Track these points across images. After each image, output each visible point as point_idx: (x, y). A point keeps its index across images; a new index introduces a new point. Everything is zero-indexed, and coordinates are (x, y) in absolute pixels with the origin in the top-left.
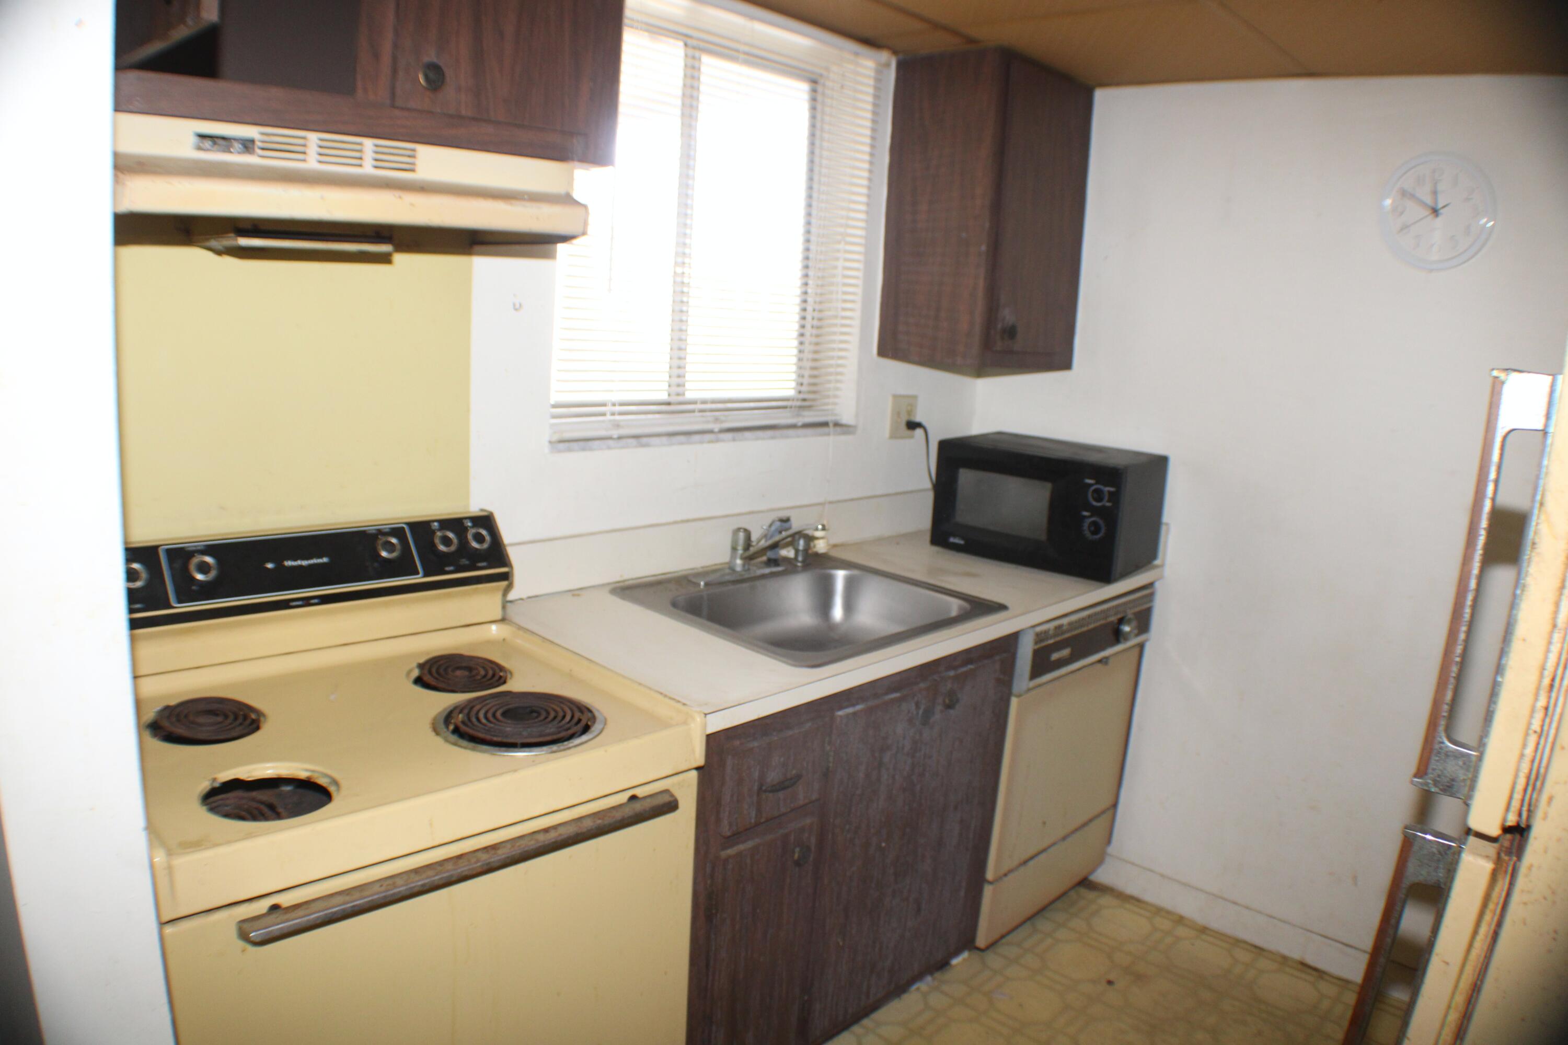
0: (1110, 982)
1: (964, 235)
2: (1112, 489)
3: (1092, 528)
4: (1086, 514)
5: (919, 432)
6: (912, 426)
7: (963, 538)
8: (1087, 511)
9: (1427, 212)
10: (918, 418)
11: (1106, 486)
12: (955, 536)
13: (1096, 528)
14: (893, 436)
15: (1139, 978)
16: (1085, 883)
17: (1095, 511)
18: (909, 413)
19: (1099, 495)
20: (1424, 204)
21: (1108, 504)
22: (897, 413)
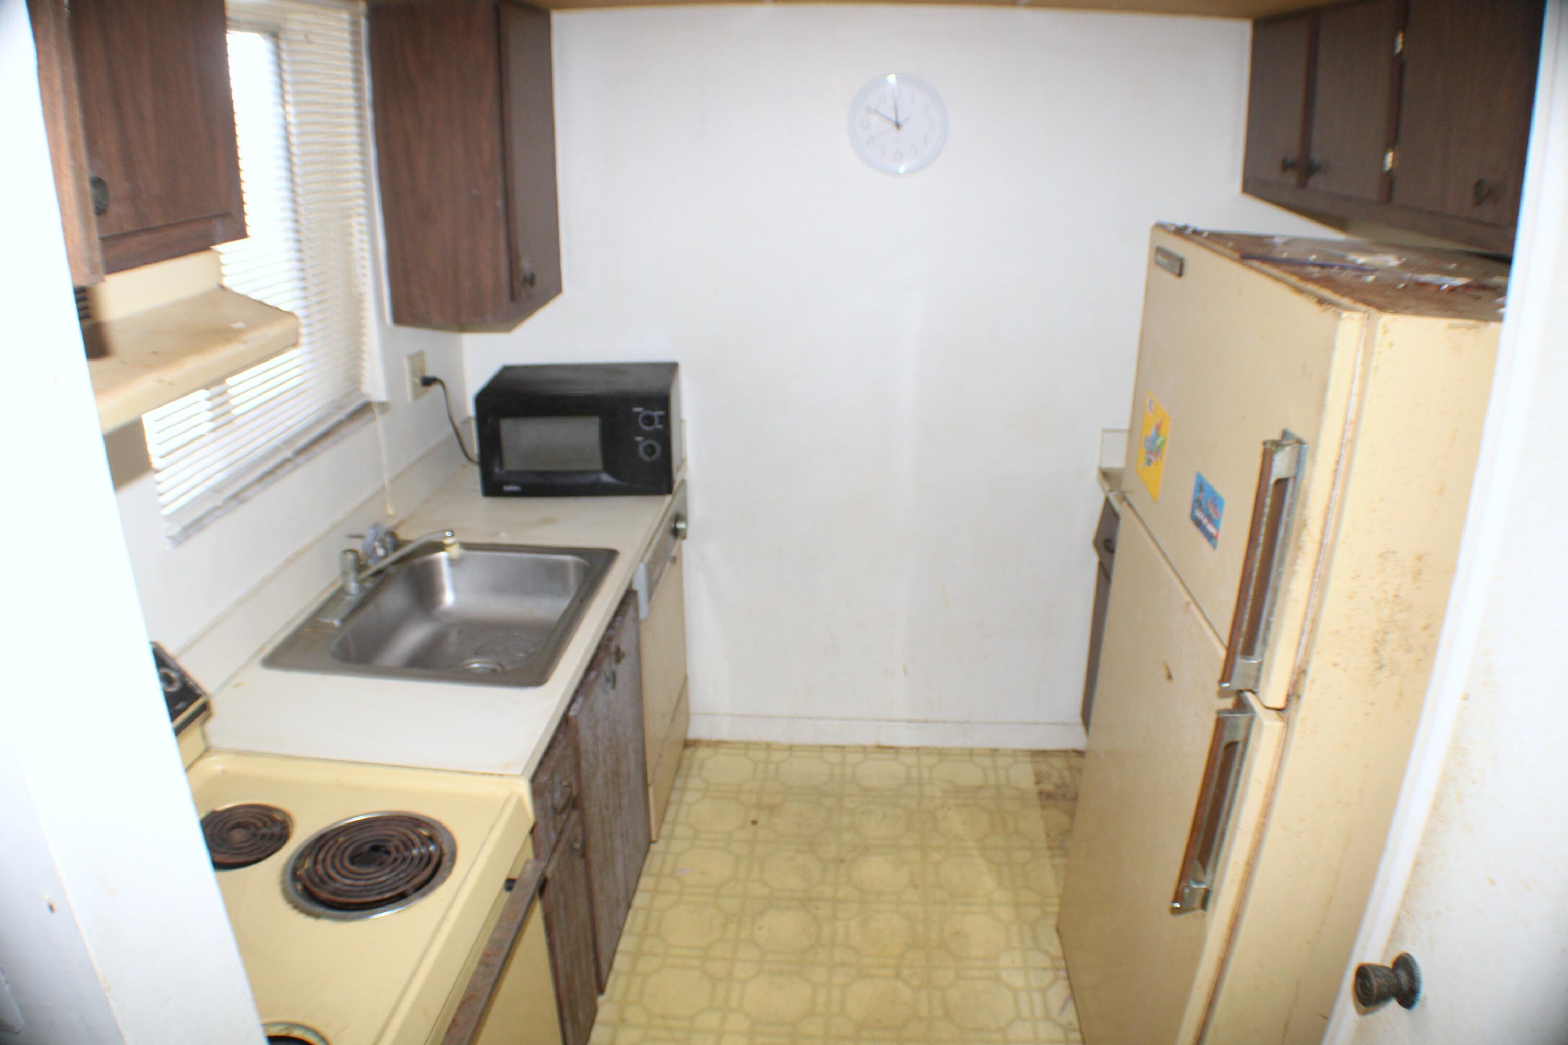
0: (754, 823)
1: (475, 191)
2: (661, 413)
3: (649, 451)
4: (639, 439)
5: (436, 389)
6: (428, 382)
7: (516, 484)
8: (639, 435)
9: (890, 126)
10: (430, 373)
11: (654, 410)
12: (508, 483)
13: (650, 450)
14: (416, 396)
15: (772, 809)
16: (688, 744)
17: (647, 435)
18: (423, 370)
19: (649, 420)
20: (888, 119)
21: (660, 427)
22: (414, 373)
